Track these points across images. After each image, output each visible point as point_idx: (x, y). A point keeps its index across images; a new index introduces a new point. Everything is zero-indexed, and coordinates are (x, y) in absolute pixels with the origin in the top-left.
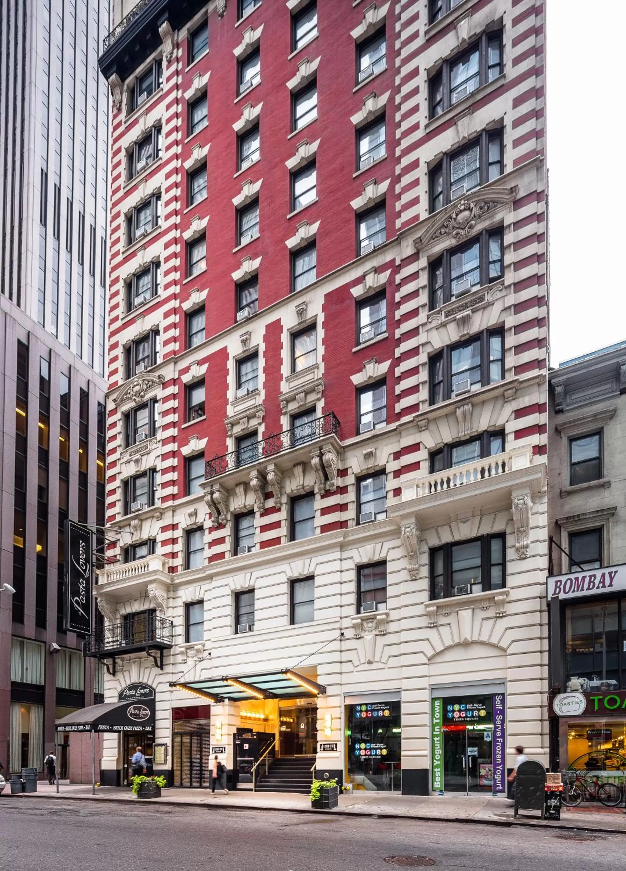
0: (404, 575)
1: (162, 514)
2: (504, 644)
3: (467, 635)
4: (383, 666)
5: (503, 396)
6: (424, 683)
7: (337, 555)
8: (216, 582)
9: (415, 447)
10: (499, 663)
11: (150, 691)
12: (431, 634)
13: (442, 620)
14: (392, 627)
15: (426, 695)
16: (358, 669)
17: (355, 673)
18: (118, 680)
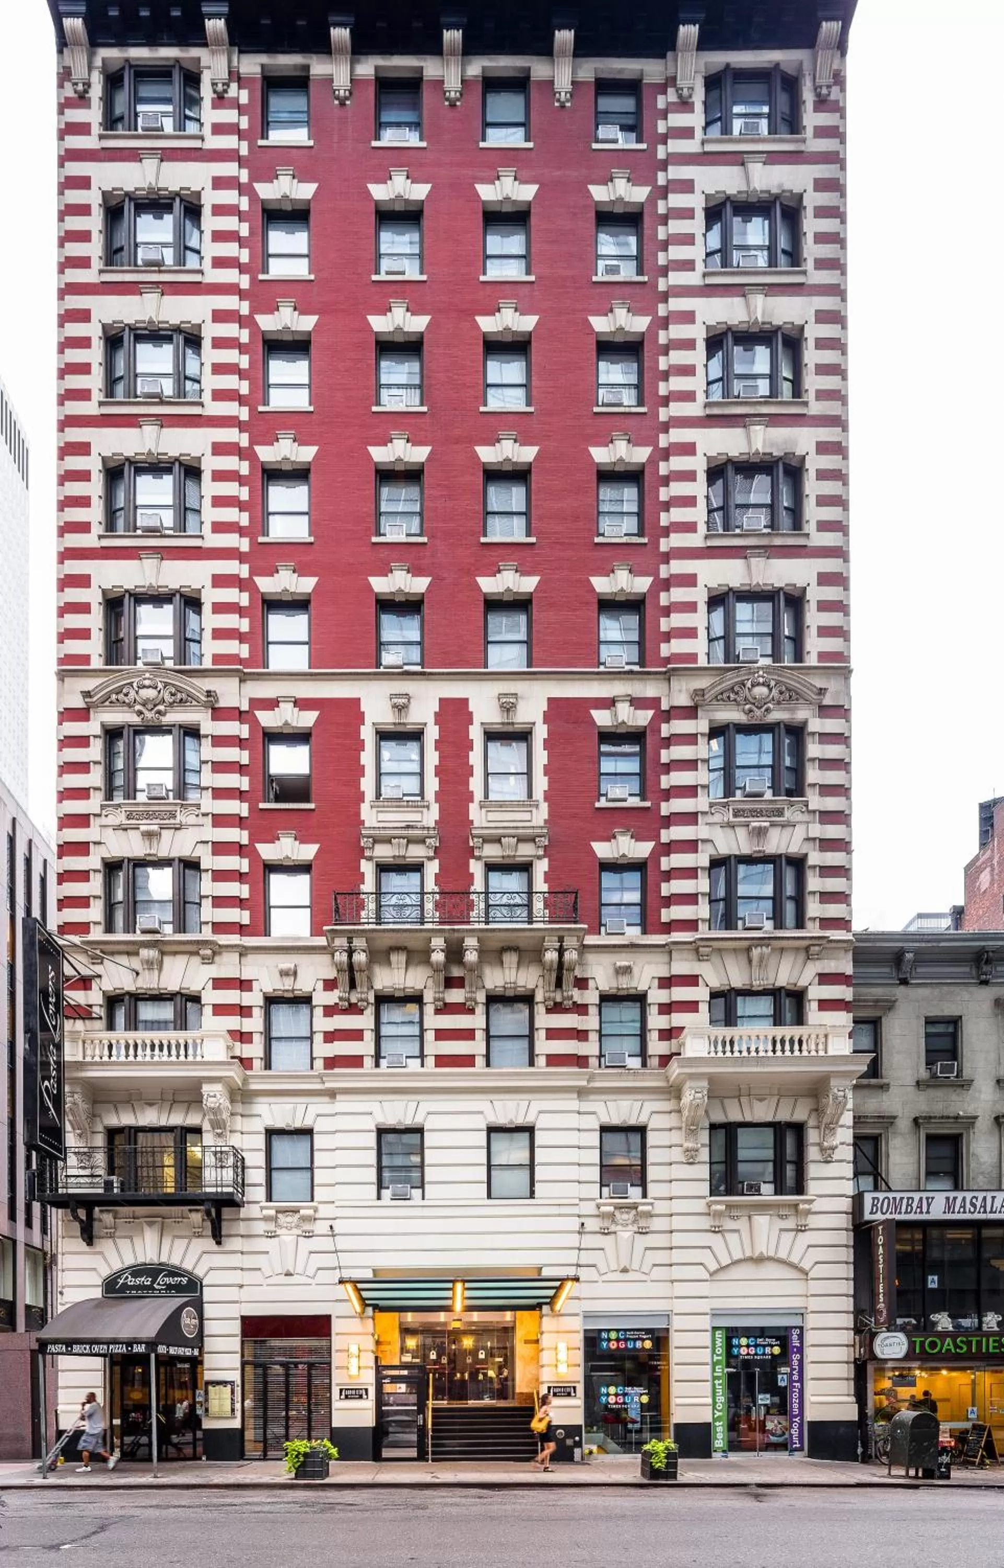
0: (677, 1154)
1: (214, 953)
2: (806, 1265)
3: (762, 1248)
4: (644, 1277)
5: (807, 949)
6: (705, 1306)
7: (573, 1103)
8: (343, 1104)
9: (692, 980)
10: (798, 1287)
11: (190, 1280)
12: (715, 1240)
13: (729, 1224)
14: (657, 1224)
15: (706, 1323)
16: (605, 1278)
17: (600, 1284)
18: (101, 1253)
